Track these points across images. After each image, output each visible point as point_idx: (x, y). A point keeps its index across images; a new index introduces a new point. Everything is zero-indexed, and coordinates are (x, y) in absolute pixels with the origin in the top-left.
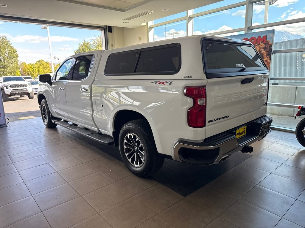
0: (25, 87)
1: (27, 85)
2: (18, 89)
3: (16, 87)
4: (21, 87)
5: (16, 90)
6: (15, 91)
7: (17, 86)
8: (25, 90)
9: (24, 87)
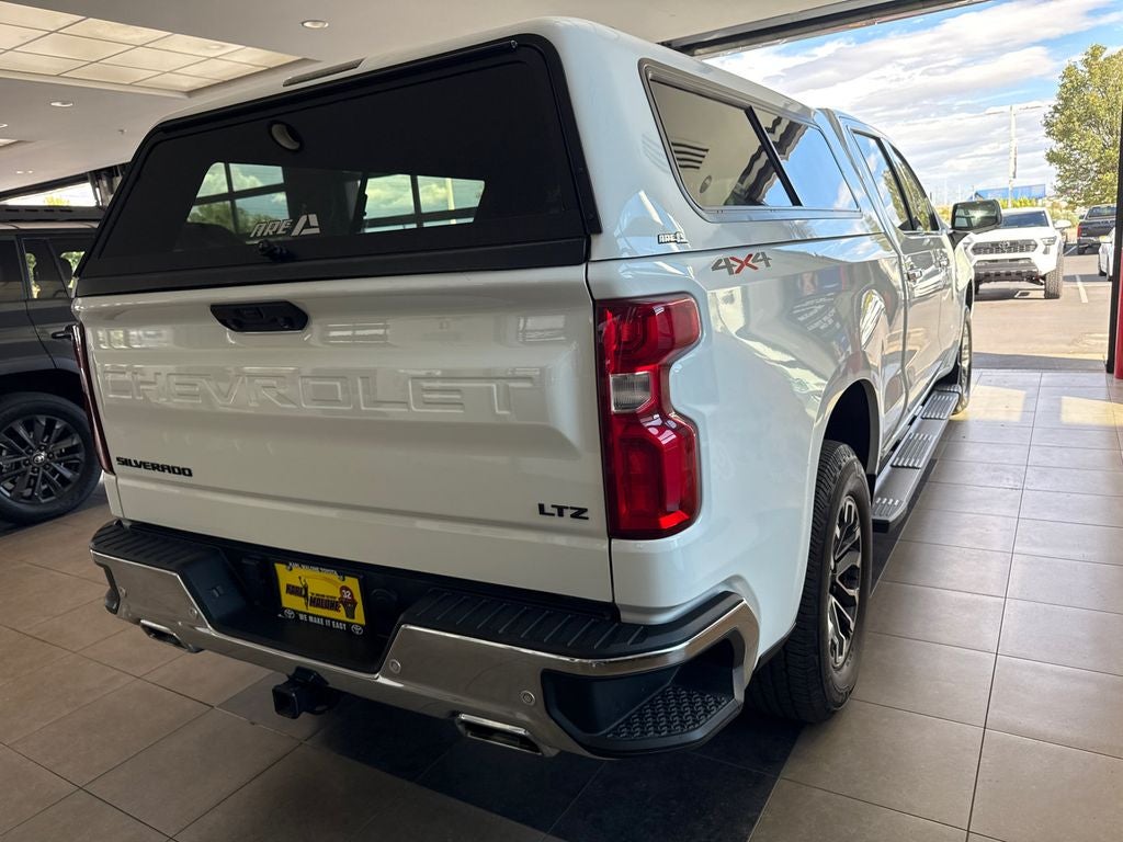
0: (1028, 250)
1: (1036, 246)
2: (996, 261)
3: (991, 252)
4: (1009, 252)
5: (989, 261)
6: (986, 267)
7: (995, 247)
8: (1022, 265)
9: (1022, 251)
